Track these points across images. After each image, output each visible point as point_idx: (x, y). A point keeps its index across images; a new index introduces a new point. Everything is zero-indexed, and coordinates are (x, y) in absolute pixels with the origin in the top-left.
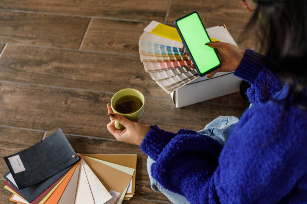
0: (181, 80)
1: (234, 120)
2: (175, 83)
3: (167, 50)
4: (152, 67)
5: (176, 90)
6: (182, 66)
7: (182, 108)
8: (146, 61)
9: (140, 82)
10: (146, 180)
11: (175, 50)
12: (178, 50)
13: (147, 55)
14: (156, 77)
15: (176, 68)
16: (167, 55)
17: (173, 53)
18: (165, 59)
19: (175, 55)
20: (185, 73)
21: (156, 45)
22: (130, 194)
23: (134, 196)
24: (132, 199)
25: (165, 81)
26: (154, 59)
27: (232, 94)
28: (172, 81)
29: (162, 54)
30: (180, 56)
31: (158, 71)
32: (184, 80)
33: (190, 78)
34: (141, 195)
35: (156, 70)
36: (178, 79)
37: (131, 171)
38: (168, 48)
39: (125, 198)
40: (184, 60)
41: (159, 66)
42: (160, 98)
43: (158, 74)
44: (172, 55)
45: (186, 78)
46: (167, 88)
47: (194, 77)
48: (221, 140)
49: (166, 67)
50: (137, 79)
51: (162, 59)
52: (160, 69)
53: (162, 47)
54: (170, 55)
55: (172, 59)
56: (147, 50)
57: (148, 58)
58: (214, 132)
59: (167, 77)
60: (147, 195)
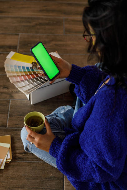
0: (34, 86)
1: (69, 108)
2: (30, 88)
3: (23, 69)
4: (15, 79)
5: (31, 93)
6: (33, 78)
7: (35, 105)
8: (10, 76)
9: (6, 90)
10: (18, 150)
11: (28, 68)
12: (30, 68)
13: (10, 73)
14: (18, 86)
15: (29, 79)
16: (23, 72)
17: (27, 70)
18: (22, 74)
19: (28, 71)
20: (35, 82)
21: (15, 66)
22: (9, 159)
23: (12, 160)
24: (10, 162)
25: (24, 88)
26: (15, 74)
27: (65, 94)
28: (28, 87)
29: (20, 71)
30: (31, 72)
31: (18, 82)
32: (35, 86)
33: (39, 84)
34: (16, 159)
35: (17, 82)
36: (32, 86)
37: (8, 146)
38: (23, 67)
39: (6, 162)
40: (34, 74)
41: (19, 79)
42: (20, 99)
43: (19, 84)
44: (26, 71)
45: (37, 84)
46: (26, 91)
47: (42, 84)
48: (63, 119)
49: (24, 79)
50: (3, 89)
51: (20, 74)
52: (20, 80)
53: (19, 67)
54: (25, 72)
55: (26, 74)
56: (10, 70)
57: (11, 74)
58: (58, 115)
59: (25, 85)
60: (20, 159)
